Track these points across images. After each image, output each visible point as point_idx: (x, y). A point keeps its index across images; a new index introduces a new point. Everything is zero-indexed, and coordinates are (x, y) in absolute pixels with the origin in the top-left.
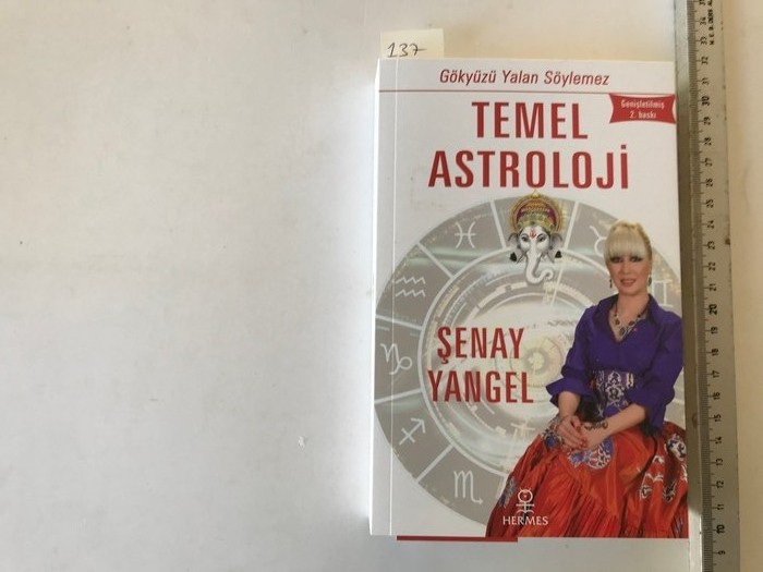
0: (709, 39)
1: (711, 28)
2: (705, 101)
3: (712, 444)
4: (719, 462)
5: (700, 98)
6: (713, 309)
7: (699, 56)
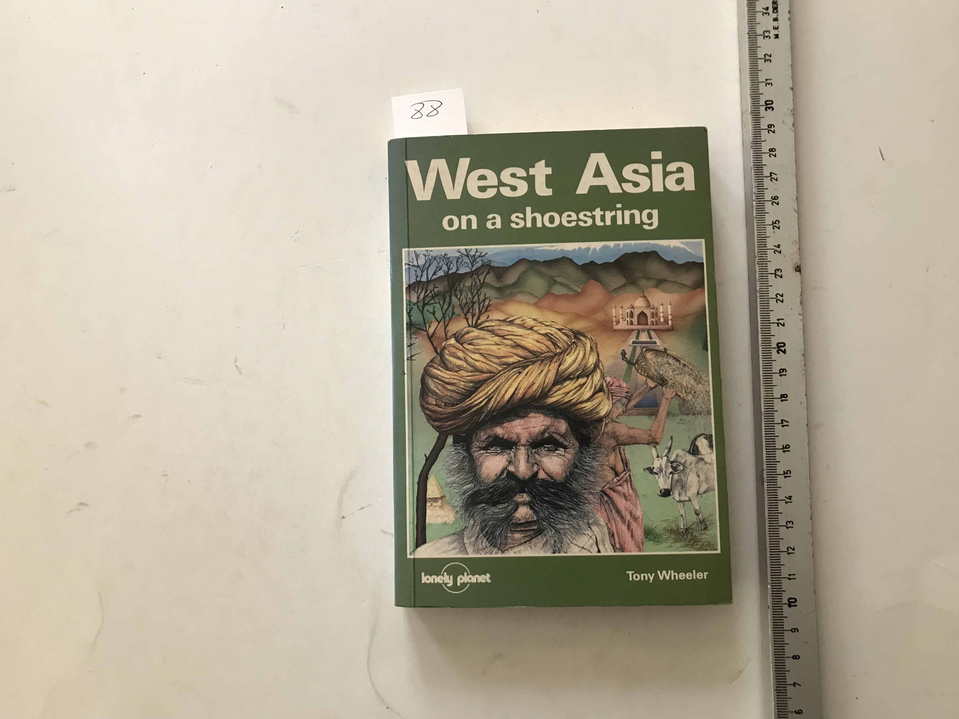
0: (773, 32)
1: (776, 20)
2: (769, 105)
3: (781, 505)
4: (789, 525)
5: (762, 103)
6: (781, 348)
7: (760, 55)
